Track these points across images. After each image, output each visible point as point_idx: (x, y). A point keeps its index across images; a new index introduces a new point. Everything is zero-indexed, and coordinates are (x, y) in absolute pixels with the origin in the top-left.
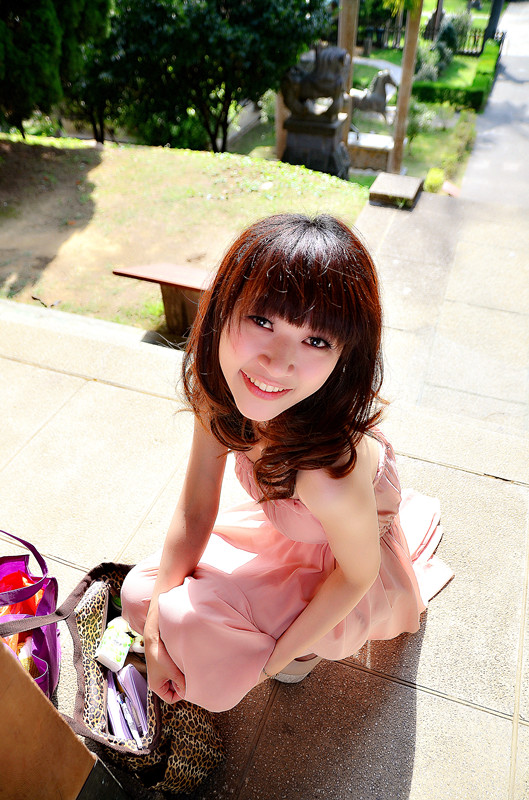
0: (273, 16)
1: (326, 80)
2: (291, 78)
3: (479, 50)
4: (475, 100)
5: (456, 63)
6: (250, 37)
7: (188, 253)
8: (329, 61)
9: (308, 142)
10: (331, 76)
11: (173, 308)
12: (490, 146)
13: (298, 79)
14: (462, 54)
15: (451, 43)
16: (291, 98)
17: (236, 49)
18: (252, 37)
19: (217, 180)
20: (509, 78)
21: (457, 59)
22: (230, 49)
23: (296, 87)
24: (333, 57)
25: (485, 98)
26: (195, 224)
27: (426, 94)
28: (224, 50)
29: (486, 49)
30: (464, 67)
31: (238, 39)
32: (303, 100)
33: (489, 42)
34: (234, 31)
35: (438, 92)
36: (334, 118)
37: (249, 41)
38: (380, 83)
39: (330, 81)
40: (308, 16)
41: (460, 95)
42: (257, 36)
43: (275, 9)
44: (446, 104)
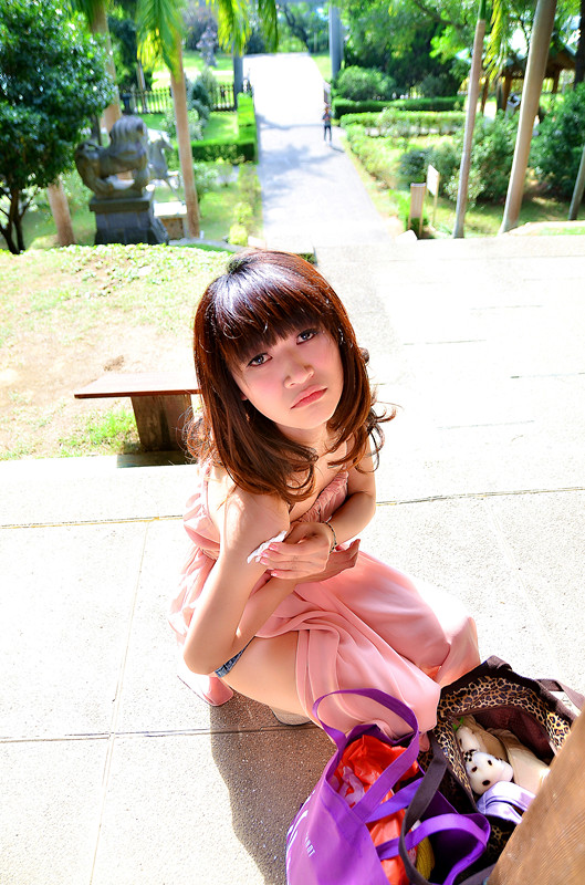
0: (59, 92)
1: (128, 153)
2: (87, 155)
3: (232, 103)
4: (248, 152)
5: (214, 119)
6: (38, 117)
7: (103, 360)
8: (127, 133)
9: (122, 220)
10: (132, 147)
11: (149, 421)
12: (285, 191)
13: (96, 156)
14: (217, 110)
15: (205, 101)
16: (91, 177)
17: (26, 133)
18: (39, 117)
19: (83, 275)
20: (272, 126)
21: (213, 115)
22: (18, 132)
23: (96, 165)
24: (129, 126)
25: (255, 148)
26: (90, 328)
27: (200, 154)
28: (12, 134)
29: (239, 103)
30: (223, 121)
31: (25, 121)
32: (104, 177)
33: (240, 95)
34: (19, 113)
35: (208, 150)
36: (143, 190)
37: (38, 122)
38: (155, 148)
39: (132, 153)
40: (95, 88)
41: (231, 149)
42: (45, 116)
43: (58, 84)
44: (220, 161)
